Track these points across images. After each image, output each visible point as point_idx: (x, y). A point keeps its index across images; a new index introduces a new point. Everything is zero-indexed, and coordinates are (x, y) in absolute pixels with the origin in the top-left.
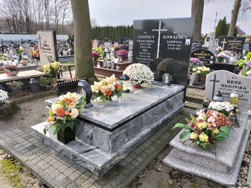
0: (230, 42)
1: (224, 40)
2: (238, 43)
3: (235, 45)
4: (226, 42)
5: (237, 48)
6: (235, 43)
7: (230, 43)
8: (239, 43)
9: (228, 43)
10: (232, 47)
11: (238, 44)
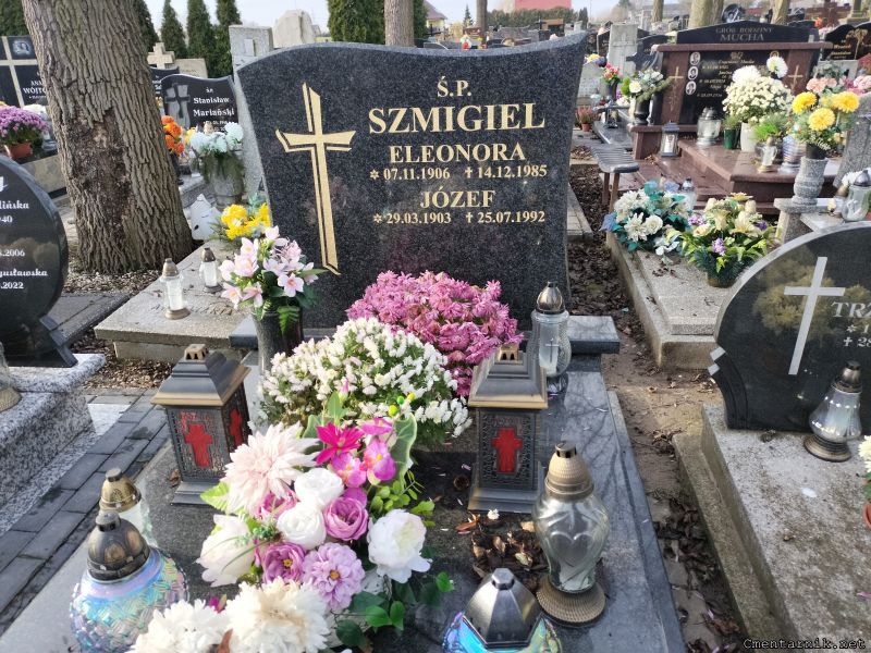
0: (388, 139)
1: (313, 102)
2: (499, 136)
3: (457, 167)
4: (344, 138)
5: (493, 208)
6: (458, 136)
7: (399, 139)
8: (507, 138)
9: (371, 150)
10: (428, 198)
11: (498, 151)
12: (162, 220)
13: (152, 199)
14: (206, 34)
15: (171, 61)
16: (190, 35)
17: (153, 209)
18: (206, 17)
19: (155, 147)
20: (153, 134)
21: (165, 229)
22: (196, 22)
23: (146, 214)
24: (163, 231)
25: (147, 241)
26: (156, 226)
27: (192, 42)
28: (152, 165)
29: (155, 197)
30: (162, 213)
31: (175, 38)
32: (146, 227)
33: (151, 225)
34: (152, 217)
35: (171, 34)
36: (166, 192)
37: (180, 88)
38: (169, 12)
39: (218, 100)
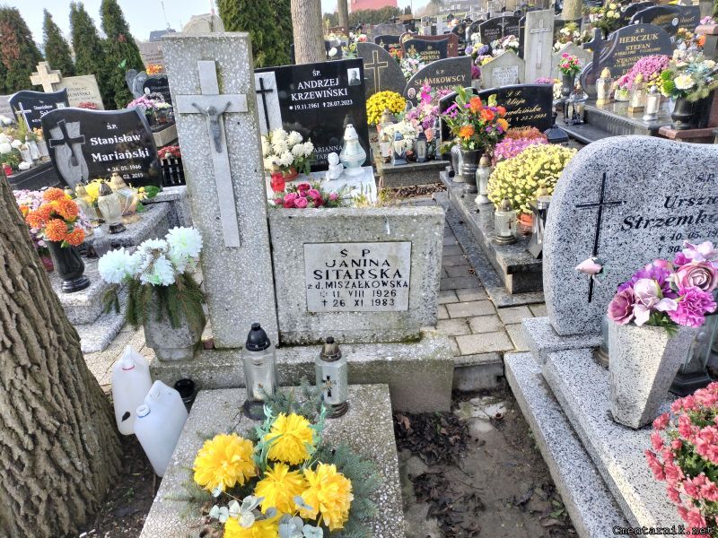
12: (57, 450)
13: (28, 417)
14: (94, 49)
15: (58, 80)
16: (76, 51)
17: (33, 437)
18: (92, 30)
19: (24, 308)
20: (15, 284)
21: (64, 463)
22: (82, 37)
23: (17, 452)
24: (59, 470)
25: (28, 501)
26: (44, 465)
27: (79, 57)
28: (20, 350)
29: (34, 411)
30: (53, 437)
31: (60, 56)
32: (21, 476)
33: (33, 468)
34: (32, 454)
35: (55, 51)
36: (59, 390)
37: (69, 126)
38: (51, 28)
39: (126, 138)
